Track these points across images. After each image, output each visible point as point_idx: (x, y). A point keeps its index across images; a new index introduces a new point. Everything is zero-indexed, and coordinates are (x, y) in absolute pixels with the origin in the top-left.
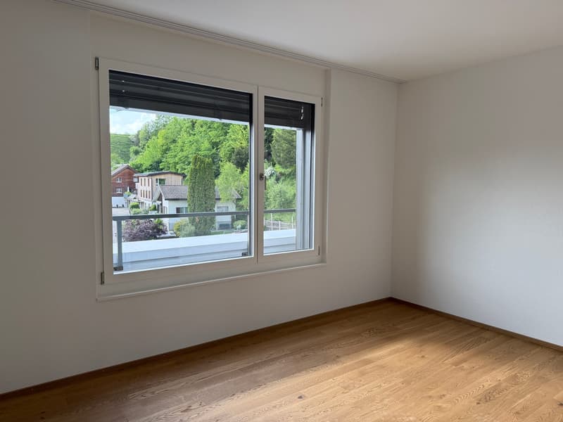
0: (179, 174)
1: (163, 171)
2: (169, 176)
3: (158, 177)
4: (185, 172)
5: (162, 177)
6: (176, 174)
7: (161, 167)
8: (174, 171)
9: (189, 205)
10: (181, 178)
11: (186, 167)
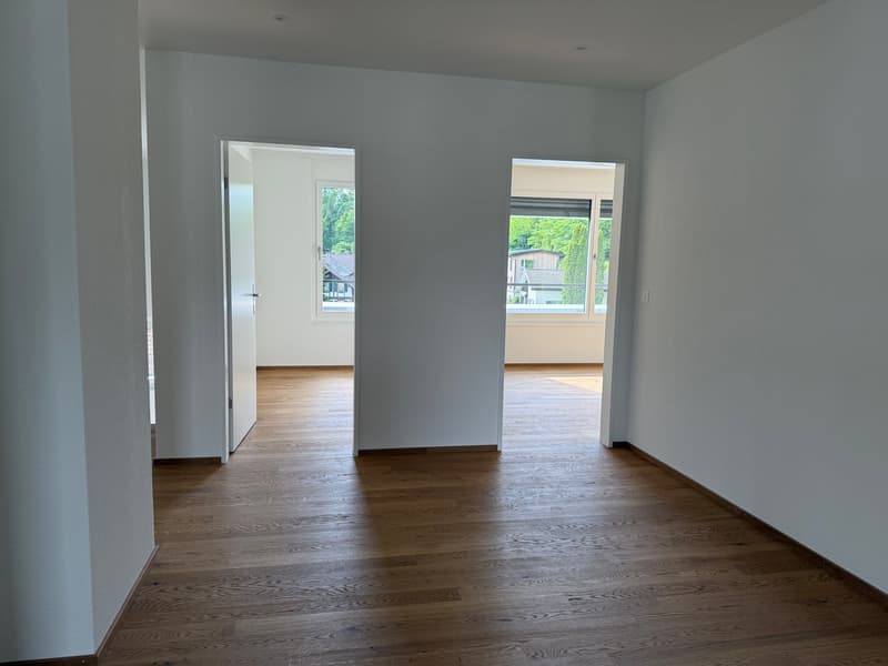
0: (555, 253)
1: (532, 249)
2: (540, 255)
3: (524, 257)
4: (563, 249)
5: (530, 257)
6: (551, 252)
7: (529, 244)
8: (548, 248)
9: (565, 298)
10: (556, 258)
11: (565, 242)
